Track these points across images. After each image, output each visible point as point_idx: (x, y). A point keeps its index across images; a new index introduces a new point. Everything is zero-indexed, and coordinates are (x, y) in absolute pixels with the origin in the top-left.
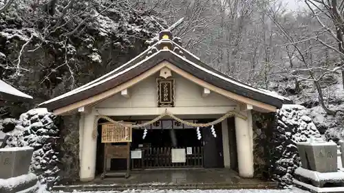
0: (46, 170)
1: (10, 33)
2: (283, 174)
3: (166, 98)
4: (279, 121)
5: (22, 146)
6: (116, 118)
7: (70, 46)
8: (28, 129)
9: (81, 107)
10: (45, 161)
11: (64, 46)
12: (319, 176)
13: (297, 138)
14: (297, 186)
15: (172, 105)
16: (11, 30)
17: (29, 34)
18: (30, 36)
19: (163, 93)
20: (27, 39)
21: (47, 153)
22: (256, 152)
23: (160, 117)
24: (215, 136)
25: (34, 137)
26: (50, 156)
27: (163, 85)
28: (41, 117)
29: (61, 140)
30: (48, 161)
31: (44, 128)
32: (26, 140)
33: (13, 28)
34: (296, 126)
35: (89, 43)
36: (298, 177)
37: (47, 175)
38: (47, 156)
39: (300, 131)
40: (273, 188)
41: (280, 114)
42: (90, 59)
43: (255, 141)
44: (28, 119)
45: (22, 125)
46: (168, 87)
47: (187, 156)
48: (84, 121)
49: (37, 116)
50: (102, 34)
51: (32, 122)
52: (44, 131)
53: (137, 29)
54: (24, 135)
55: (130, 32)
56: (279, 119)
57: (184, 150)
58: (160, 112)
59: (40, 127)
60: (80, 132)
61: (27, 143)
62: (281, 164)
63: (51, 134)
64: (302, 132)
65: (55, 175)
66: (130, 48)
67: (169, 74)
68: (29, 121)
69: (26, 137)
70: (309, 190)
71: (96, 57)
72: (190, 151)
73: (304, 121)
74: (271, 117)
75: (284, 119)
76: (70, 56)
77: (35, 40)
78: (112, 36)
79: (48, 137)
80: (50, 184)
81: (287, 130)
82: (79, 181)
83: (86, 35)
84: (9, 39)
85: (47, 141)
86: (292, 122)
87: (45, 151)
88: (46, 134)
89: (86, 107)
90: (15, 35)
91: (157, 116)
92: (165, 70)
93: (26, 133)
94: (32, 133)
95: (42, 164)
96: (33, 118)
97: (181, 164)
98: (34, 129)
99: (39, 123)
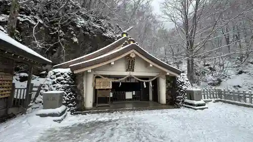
0: (69, 103)
1: (22, 17)
2: (179, 102)
3: (130, 68)
5: (52, 90)
6: (105, 76)
7: (61, 31)
8: (55, 80)
9: (89, 70)
10: (68, 99)
11: (57, 31)
12: (196, 102)
13: (184, 87)
14: (185, 107)
15: (133, 71)
16: (22, 15)
17: (36, 20)
18: (37, 22)
19: (129, 65)
20: (35, 24)
21: (69, 94)
22: (167, 93)
23: (127, 77)
24: (145, 87)
25: (59, 85)
26: (71, 96)
27: (130, 61)
28: (62, 74)
29: (76, 87)
30: (70, 99)
31: (65, 80)
32: (54, 87)
33: (23, 14)
34: (183, 82)
35: (71, 30)
36: (186, 103)
37: (71, 106)
38: (69, 96)
40: (175, 108)
41: (178, 77)
42: (73, 41)
43: (167, 89)
44: (54, 75)
45: (51, 78)
46: (132, 62)
47: (133, 96)
48: (87, 77)
49: (59, 73)
50: (78, 26)
51: (57, 76)
52: (65, 82)
53: (98, 26)
54: (53, 84)
55: (94, 27)
56: (177, 79)
57: (131, 92)
58: (127, 74)
59: (63, 80)
60: (84, 83)
61: (55, 88)
62: (179, 98)
63: (69, 84)
64: (186, 85)
65: (74, 106)
66: (94, 37)
67: (134, 56)
68: (55, 76)
69: (54, 85)
70: (191, 108)
71: (76, 40)
72: (134, 93)
73: (186, 80)
74: (174, 78)
75: (179, 79)
76: (61, 37)
77: (40, 25)
78: (84, 28)
79: (68, 85)
80: (72, 111)
81: (180, 84)
82: (85, 109)
83: (70, 25)
84: (21, 21)
85: (68, 88)
86: (182, 81)
87: (67, 93)
88: (67, 84)
89: (92, 70)
90: (26, 19)
91: (126, 76)
92: (133, 54)
93: (54, 83)
94: (57, 83)
95: (67, 101)
96: (58, 74)
97: (130, 100)
98: (59, 81)
99: (61, 78)
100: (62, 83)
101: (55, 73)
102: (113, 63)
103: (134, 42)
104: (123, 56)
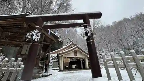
9: (64, 55)
46: (76, 52)
49: (53, 56)
57: (75, 65)
67: (77, 50)
88: (56, 60)
97: (74, 68)
98: (53, 59)
99: (54, 58)
100: (54, 60)
101: (51, 56)
102: (71, 53)
103: (77, 45)
104: (74, 50)
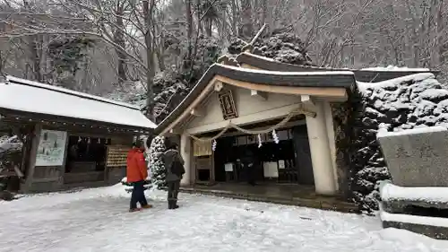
2: (366, 191)
3: (229, 110)
4: (369, 110)
9: (170, 129)
15: (235, 116)
18: (176, 89)
19: (225, 106)
23: (225, 130)
27: (224, 98)
34: (405, 111)
39: (413, 119)
41: (372, 98)
47: (280, 170)
56: (368, 106)
57: (275, 163)
58: (226, 124)
62: (365, 176)
64: (420, 119)
72: (282, 164)
73: (428, 99)
74: (354, 105)
75: (378, 104)
81: (382, 121)
86: (396, 106)
92: (218, 83)
102: (192, 111)
